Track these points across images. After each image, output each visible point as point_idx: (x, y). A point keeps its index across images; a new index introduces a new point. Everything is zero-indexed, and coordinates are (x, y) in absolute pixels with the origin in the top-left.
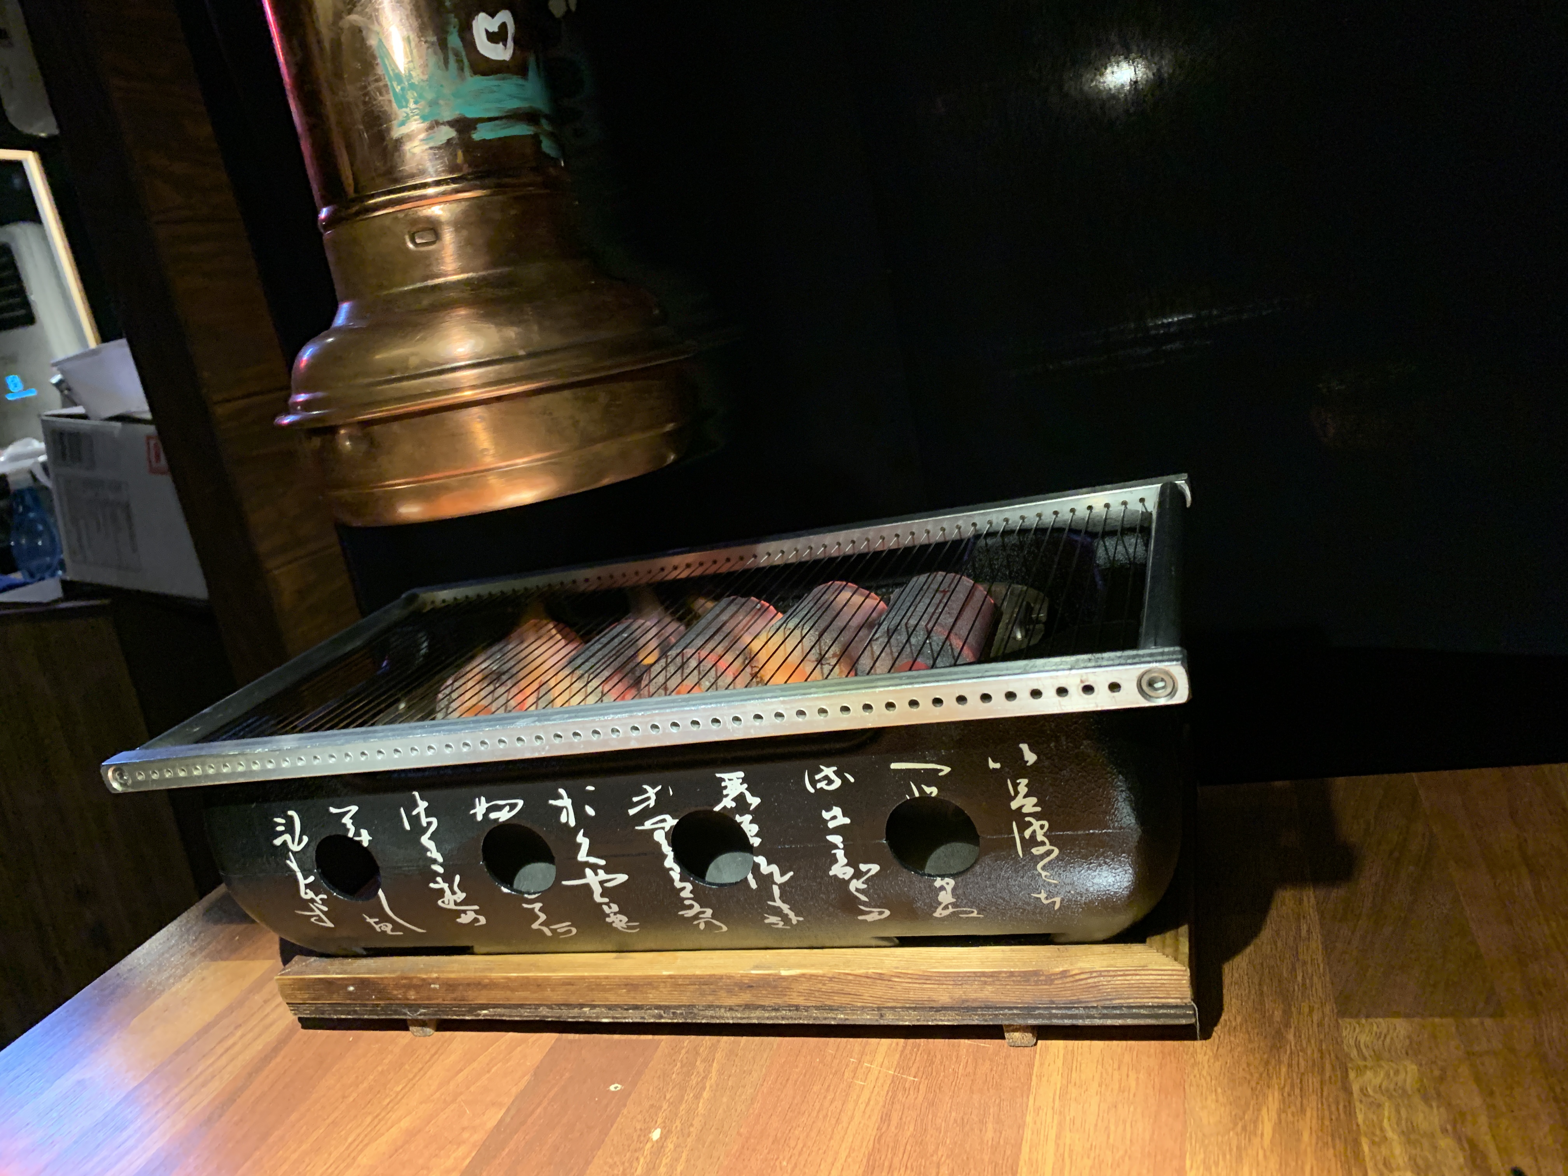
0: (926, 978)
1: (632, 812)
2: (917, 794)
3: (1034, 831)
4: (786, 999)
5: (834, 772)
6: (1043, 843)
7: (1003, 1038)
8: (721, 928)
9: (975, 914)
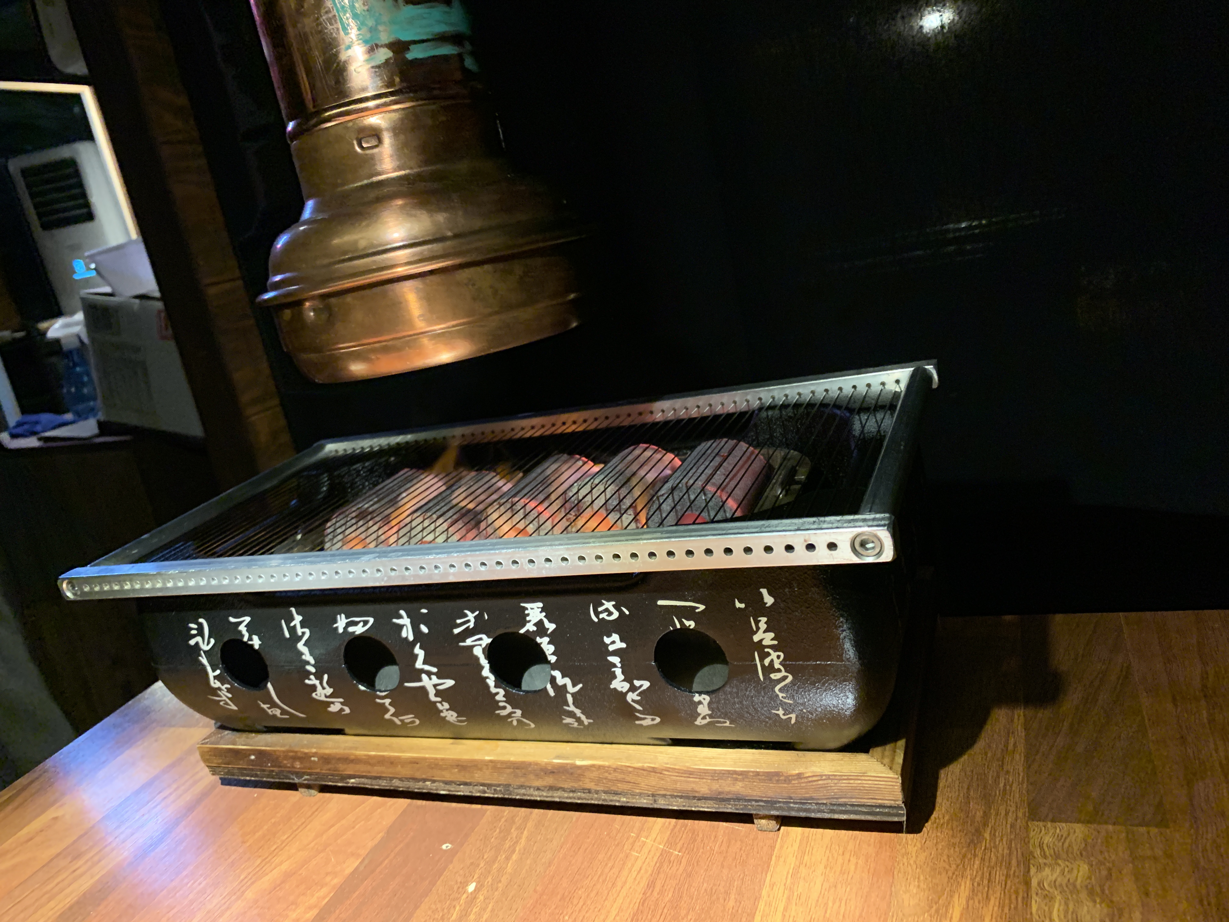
0: (690, 773)
1: (456, 631)
2: (678, 626)
3: (772, 661)
4: (581, 783)
5: (613, 606)
6: (779, 670)
7: (753, 823)
8: (530, 725)
9: (728, 724)
